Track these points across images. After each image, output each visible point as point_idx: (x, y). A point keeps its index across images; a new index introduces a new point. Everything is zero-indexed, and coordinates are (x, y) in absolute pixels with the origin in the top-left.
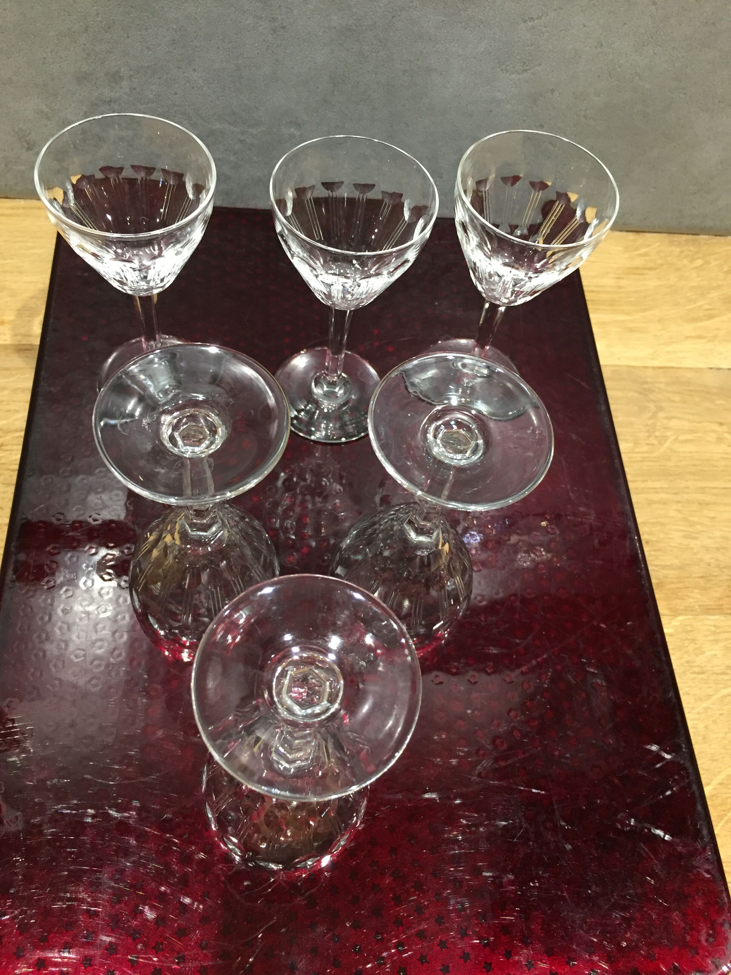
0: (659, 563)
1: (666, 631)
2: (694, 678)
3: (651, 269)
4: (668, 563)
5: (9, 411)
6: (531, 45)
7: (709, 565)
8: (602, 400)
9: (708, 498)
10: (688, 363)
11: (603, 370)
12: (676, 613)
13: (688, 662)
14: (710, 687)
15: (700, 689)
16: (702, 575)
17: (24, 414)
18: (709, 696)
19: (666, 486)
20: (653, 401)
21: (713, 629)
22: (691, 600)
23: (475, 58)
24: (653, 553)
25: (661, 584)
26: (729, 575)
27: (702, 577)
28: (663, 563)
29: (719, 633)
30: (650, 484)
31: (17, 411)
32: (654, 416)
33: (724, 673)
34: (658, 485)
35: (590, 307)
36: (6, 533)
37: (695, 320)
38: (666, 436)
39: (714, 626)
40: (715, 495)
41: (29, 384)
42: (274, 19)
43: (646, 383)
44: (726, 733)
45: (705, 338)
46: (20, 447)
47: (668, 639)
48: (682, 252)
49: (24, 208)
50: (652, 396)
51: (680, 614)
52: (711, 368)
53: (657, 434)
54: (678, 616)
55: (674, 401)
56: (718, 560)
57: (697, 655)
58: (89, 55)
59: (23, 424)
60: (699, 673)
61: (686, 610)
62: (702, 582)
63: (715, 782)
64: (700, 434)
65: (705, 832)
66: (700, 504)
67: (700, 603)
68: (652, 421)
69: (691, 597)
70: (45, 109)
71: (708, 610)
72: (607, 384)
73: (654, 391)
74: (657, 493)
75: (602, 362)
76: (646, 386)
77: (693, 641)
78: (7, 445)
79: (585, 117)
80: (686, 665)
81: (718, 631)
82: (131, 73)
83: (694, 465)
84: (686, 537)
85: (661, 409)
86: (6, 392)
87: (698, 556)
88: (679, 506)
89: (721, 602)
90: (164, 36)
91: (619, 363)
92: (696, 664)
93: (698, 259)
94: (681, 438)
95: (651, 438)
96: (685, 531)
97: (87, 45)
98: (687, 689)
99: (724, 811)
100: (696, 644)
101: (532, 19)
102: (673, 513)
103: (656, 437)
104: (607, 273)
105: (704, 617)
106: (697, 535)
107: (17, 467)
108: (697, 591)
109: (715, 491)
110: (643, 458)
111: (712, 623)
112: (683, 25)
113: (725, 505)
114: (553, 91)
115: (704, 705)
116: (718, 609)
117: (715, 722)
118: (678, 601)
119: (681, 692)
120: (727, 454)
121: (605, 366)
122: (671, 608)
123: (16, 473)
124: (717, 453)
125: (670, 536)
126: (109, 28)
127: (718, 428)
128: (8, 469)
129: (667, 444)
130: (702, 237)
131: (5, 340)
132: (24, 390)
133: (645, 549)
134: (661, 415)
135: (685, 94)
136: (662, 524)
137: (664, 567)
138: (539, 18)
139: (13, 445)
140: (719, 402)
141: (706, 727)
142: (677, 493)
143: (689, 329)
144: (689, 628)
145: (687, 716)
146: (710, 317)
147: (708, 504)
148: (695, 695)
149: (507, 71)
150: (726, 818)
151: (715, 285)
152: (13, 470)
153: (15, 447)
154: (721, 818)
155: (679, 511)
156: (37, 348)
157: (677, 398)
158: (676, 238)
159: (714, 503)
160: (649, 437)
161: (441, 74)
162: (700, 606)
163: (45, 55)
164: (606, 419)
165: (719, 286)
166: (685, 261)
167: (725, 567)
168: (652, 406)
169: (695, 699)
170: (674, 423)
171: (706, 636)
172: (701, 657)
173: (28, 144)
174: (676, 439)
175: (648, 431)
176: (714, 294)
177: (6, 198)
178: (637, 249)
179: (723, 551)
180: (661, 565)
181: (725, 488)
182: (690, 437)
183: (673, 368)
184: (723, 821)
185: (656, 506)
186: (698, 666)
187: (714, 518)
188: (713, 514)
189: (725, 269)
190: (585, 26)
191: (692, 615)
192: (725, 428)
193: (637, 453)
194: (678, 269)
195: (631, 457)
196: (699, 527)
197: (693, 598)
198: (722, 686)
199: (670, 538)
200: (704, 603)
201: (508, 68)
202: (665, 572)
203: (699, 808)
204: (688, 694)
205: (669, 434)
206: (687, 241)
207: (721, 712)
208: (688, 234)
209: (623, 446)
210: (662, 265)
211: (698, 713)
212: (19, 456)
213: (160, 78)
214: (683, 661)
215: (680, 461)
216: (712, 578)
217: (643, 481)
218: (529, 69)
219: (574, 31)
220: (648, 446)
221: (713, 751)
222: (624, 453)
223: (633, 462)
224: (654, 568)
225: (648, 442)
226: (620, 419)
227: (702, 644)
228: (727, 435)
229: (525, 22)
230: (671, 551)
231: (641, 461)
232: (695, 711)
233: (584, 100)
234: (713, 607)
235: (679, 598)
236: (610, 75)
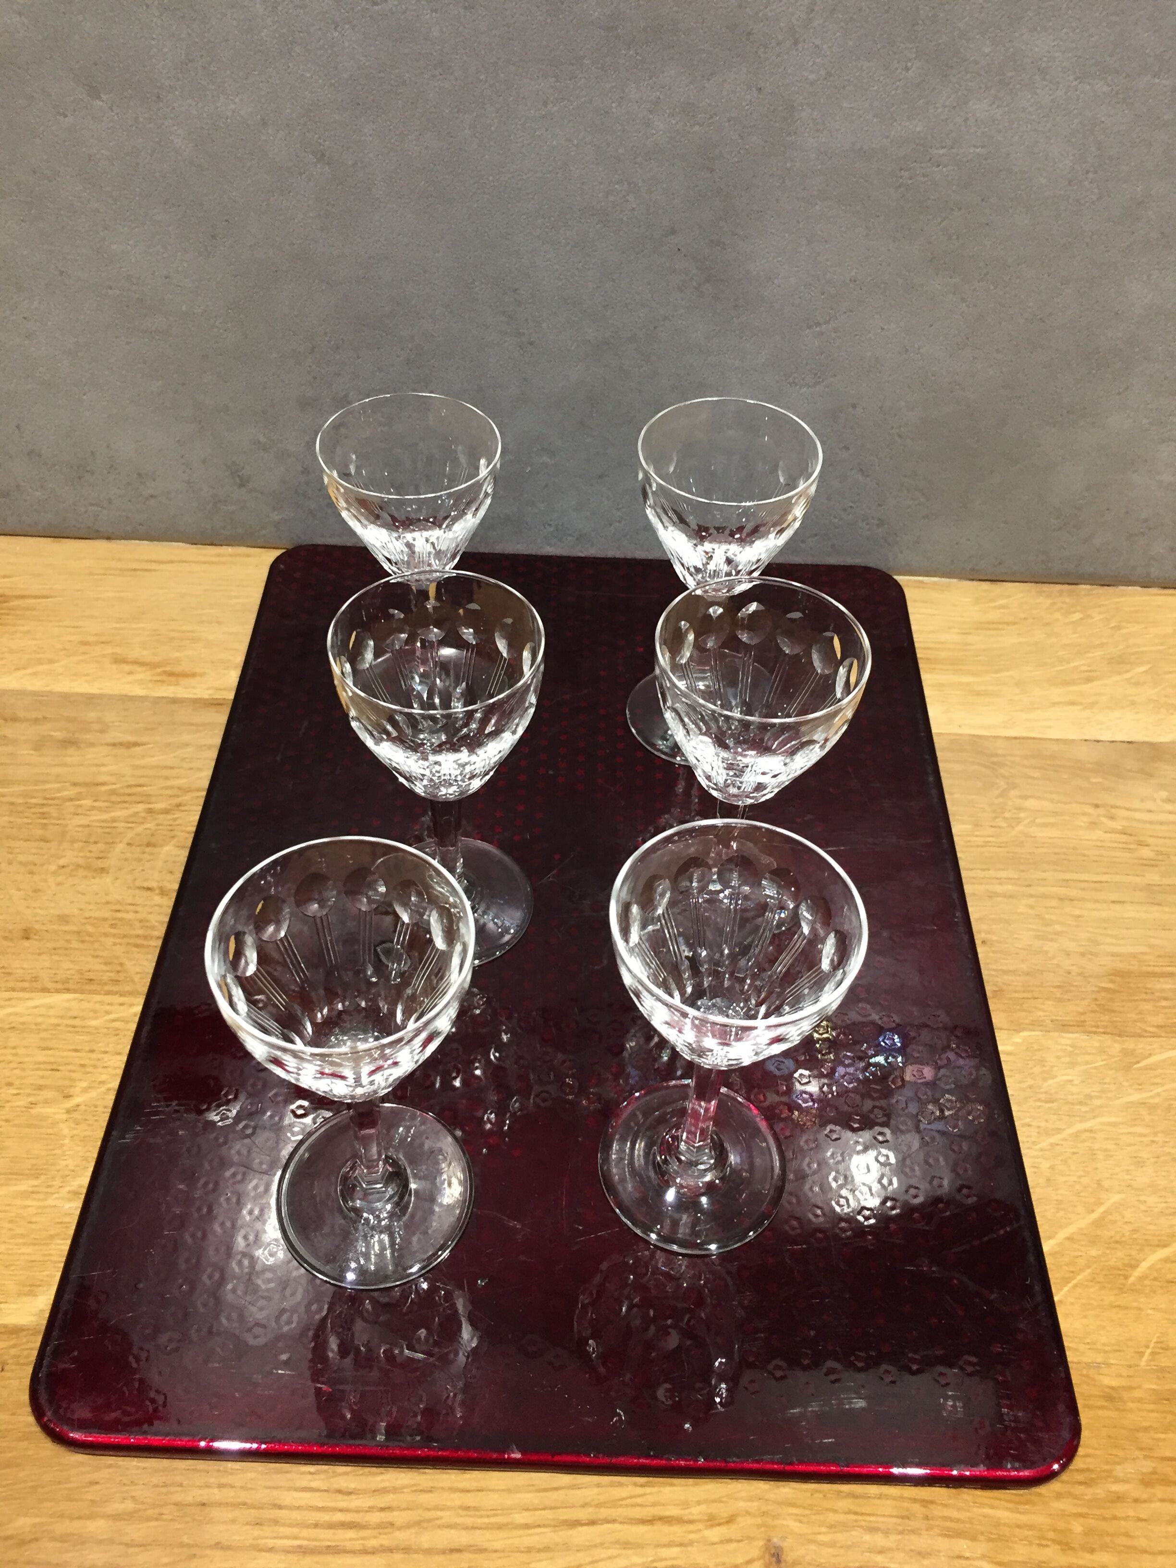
0: (998, 968)
1: (1000, 1048)
2: (1039, 1107)
3: (1008, 623)
4: (1011, 968)
5: (191, 769)
6: (821, 353)
7: (1068, 972)
9: (1073, 893)
10: (1053, 734)
12: (1017, 1027)
13: (1031, 1087)
14: (1061, 1120)
15: (1047, 1121)
16: (1058, 984)
18: (1059, 1130)
19: (1016, 877)
20: (1004, 777)
21: (1069, 1049)
22: (1041, 1014)
24: (992, 955)
25: (999, 992)
26: (1095, 986)
27: (1058, 987)
28: (1005, 968)
29: (1077, 1054)
30: (992, 873)
31: (200, 770)
32: (1003, 794)
33: (1081, 1103)
34: (1003, 874)
35: (922, 667)
36: (174, 900)
37: (1066, 683)
38: (1018, 818)
39: (1071, 1046)
40: (1083, 889)
41: (217, 741)
42: (520, 335)
43: (996, 755)
44: (1080, 1177)
45: (1081, 704)
46: (200, 809)
47: (1003, 1057)
48: (1054, 604)
49: (231, 555)
50: (1003, 771)
51: (1024, 1029)
52: (1086, 740)
53: (1007, 815)
54: (1020, 1032)
55: (1032, 778)
56: (1081, 967)
57: (1045, 1080)
58: (315, 378)
59: (206, 784)
60: (1046, 1102)
61: (1033, 1025)
62: (1058, 993)
63: (1062, 1235)
64: (1067, 818)
65: (1037, 1288)
66: (1061, 899)
67: (1054, 1018)
68: (1001, 800)
69: (1041, 1010)
70: (262, 439)
71: (1064, 1027)
72: (940, 754)
73: (1006, 765)
74: (1001, 884)
75: (935, 729)
76: (995, 759)
78: (185, 805)
79: (900, 436)
80: (1027, 1090)
81: (1077, 1051)
83: (1056, 854)
84: (1037, 937)
85: (1014, 786)
86: (189, 749)
87: (1055, 962)
88: (1031, 901)
89: (1082, 1018)
90: (398, 356)
91: (960, 731)
92: (1042, 1090)
93: (1074, 612)
94: (1038, 821)
95: (998, 820)
96: (1038, 931)
97: (314, 367)
98: (1027, 1120)
99: (1073, 1272)
100: (1044, 1066)
101: (818, 324)
102: (1022, 909)
103: (1004, 818)
104: (950, 628)
105: (1056, 1034)
106: (1054, 937)
107: (194, 829)
108: (1050, 1003)
109: (1082, 885)
110: (985, 842)
111: (1069, 1042)
113: (1097, 901)
114: (854, 406)
115: (1052, 1140)
116: (1078, 1026)
117: (1065, 1162)
118: (1023, 1014)
119: (1017, 1124)
120: (1102, 841)
121: (940, 734)
122: (1012, 1022)
123: (193, 835)
124: (1089, 840)
125: (1015, 936)
126: (338, 348)
127: (1090, 810)
128: (183, 831)
129: (1020, 828)
130: (1082, 587)
131: (195, 694)
132: (210, 747)
133: (979, 950)
134: (1013, 793)
135: (1022, 404)
136: (1008, 922)
137: (1006, 972)
138: (827, 322)
139: (191, 805)
140: (1094, 780)
141: (1052, 1168)
142: (1029, 886)
143: (1056, 693)
144: (1036, 1047)
145: (1024, 1151)
146: (1089, 680)
147: (1072, 900)
148: (1039, 1127)
149: (796, 385)
150: (1074, 1282)
151: (1097, 642)
152: (188, 833)
153: (195, 808)
154: (1066, 1280)
155: (1031, 907)
156: (231, 703)
157: (1037, 774)
158: (1046, 588)
159: (1082, 899)
160: (995, 818)
162: (1052, 1021)
163: (266, 379)
165: (1102, 645)
166: (1057, 615)
167: (1091, 976)
168: (1002, 783)
169: (1038, 1133)
170: (1030, 803)
171: (1058, 1057)
172: (1051, 1082)
173: (241, 479)
174: (1033, 822)
175: (994, 811)
176: (1098, 653)
177: (212, 544)
178: (992, 600)
179: (1090, 956)
180: (1001, 970)
181: (1096, 882)
182: (1052, 820)
183: (1034, 738)
184: (1070, 1285)
185: (999, 899)
186: (1045, 1093)
187: (1079, 916)
188: (1077, 912)
189: (1113, 625)
190: (883, 329)
191: (1041, 1031)
192: (1101, 811)
193: (977, 836)
194: (1047, 624)
195: (969, 841)
196: (1058, 928)
197: (1045, 1011)
198: (1077, 1119)
199: (1016, 938)
200: (1058, 1018)
201: (796, 381)
202: (1006, 977)
203: (1031, 1258)
204: (1029, 1125)
205: (1022, 815)
206: (1061, 592)
207: (1075, 1150)
208: (1063, 584)
209: (957, 829)
210: (1025, 619)
211: (1042, 1150)
212: (198, 817)
214: (1024, 1085)
215: (1037, 847)
216: (1072, 988)
217: (983, 870)
218: (823, 381)
219: (870, 335)
220: (993, 829)
221: (1060, 1198)
222: (959, 836)
223: (972, 846)
224: (993, 973)
225: (993, 824)
226: (956, 796)
227: (1053, 1066)
228: (1103, 819)
229: (810, 327)
230: (1017, 954)
231: (982, 846)
232: (1038, 1147)
233: (895, 415)
234: (1071, 1023)
235: (1024, 1011)
236: (923, 384)
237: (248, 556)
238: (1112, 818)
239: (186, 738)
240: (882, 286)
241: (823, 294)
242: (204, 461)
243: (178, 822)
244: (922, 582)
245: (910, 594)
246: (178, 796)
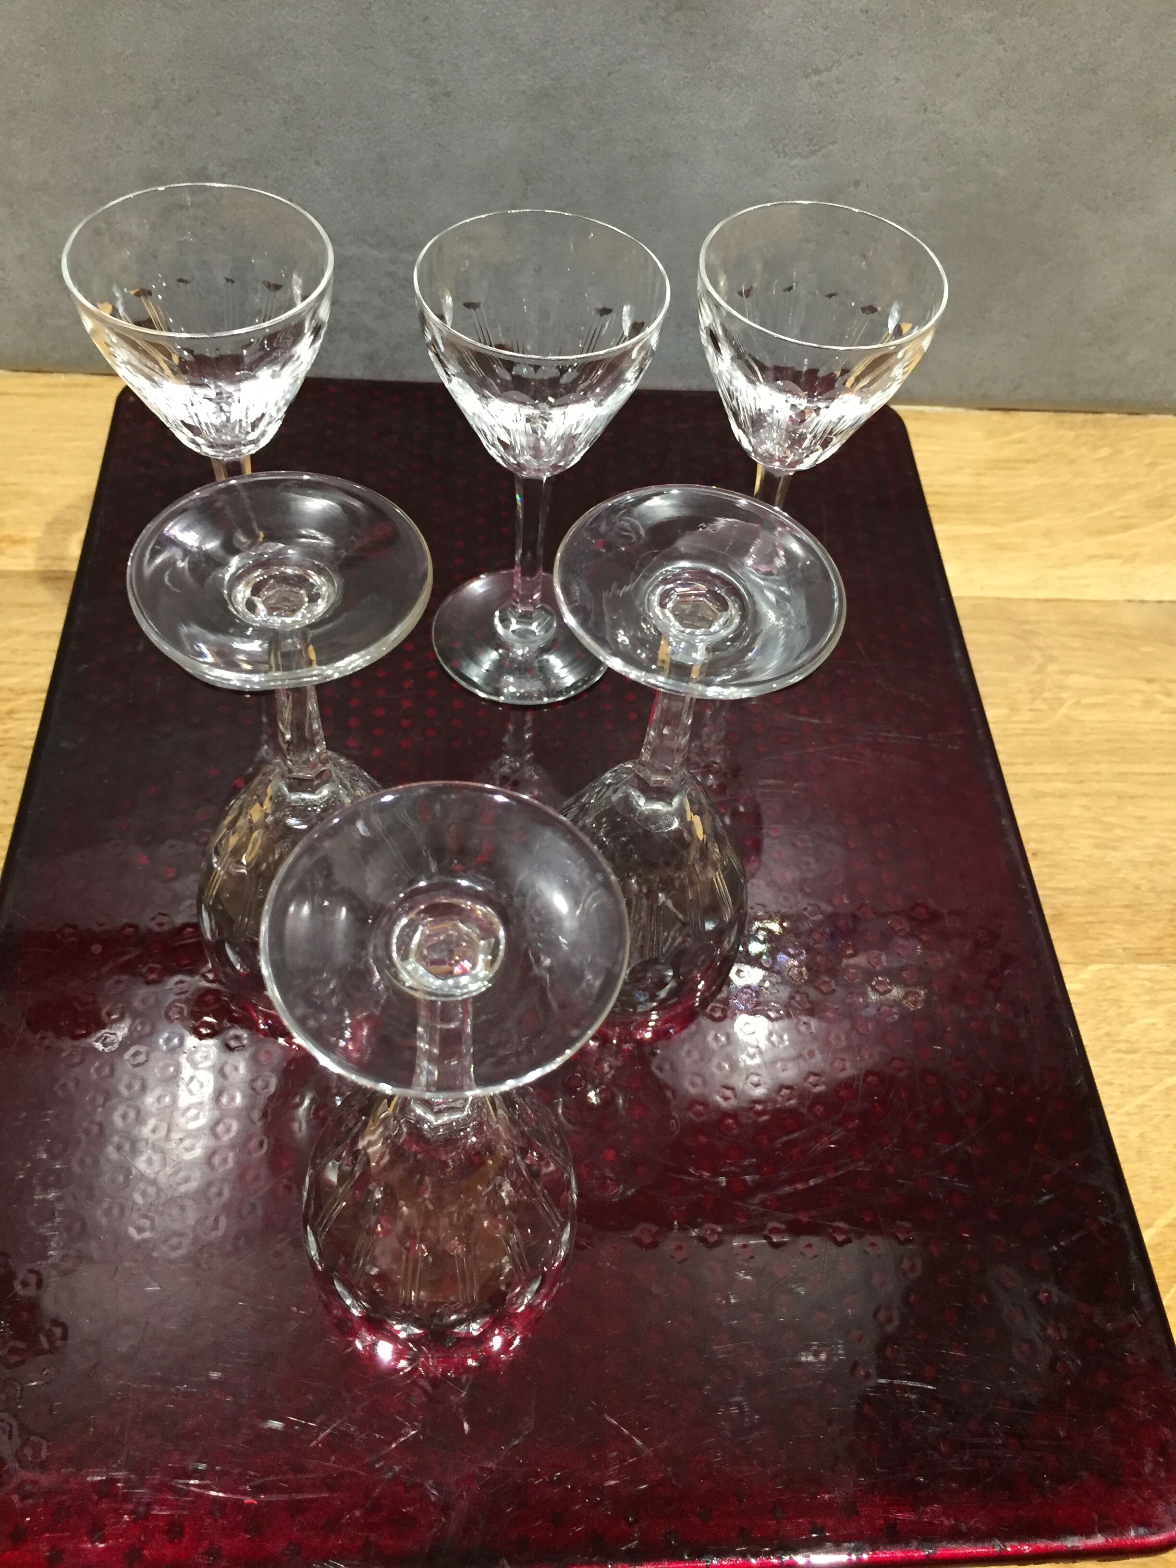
0: (1056, 886)
1: (1069, 987)
2: (1120, 1060)
3: (1028, 461)
4: (1070, 885)
5: (25, 664)
6: (820, 112)
7: (1137, 888)
8: (955, 643)
9: (1133, 789)
10: (1091, 594)
11: (958, 605)
12: (1086, 960)
13: (1107, 1034)
14: (1147, 1074)
15: (1130, 1076)
16: (1127, 903)
17: (49, 669)
18: (1146, 1088)
19: (1065, 771)
20: (1039, 648)
21: (1148, 984)
22: (1110, 941)
23: (736, 135)
24: (1045, 870)
25: (1059, 917)
26: (1171, 904)
27: (1127, 906)
28: (1062, 885)
29: (1158, 991)
30: (1037, 768)
31: (38, 665)
32: (1041, 669)
33: (1169, 1052)
34: (1049, 769)
35: (934, 515)
36: (9, 838)
37: (1101, 533)
38: (1061, 699)
39: (1150, 980)
40: (1144, 784)
41: (59, 626)
42: (434, 82)
43: (1027, 622)
45: (1119, 557)
46: (39, 715)
47: (1073, 999)
48: (1077, 437)
49: (64, 385)
50: (1037, 641)
51: (1092, 962)
52: (1130, 601)
53: (1047, 695)
54: (1088, 965)
55: (1072, 648)
56: (1151, 881)
57: (1123, 1025)
58: (161, 143)
59: (45, 683)
60: (1127, 1052)
61: (1102, 956)
62: (1127, 914)
63: (1163, 1221)
64: (1117, 696)
65: (1145, 1298)
66: (1119, 797)
67: (1126, 945)
68: (1038, 677)
69: (1110, 936)
71: (1139, 956)
72: (963, 623)
73: (1040, 634)
74: (1048, 781)
75: (955, 592)
76: (1027, 627)
77: (1116, 1002)
78: (19, 712)
80: (1106, 1039)
81: (1157, 987)
82: (225, 169)
83: (1108, 741)
84: (1097, 846)
85: (1053, 659)
86: (22, 638)
87: (1120, 875)
88: (1085, 801)
89: (1159, 944)
90: (271, 112)
91: (983, 594)
92: (1121, 1038)
93: (1104, 446)
94: (1083, 701)
95: (1038, 701)
96: (1097, 837)
97: (159, 127)
98: (1108, 1077)
100: (1120, 1007)
101: (817, 71)
102: (1076, 811)
103: (1045, 699)
104: (961, 468)
105: (1130, 966)
106: (1116, 844)
107: (32, 743)
108: (1121, 927)
109: (1143, 778)
110: (1024, 729)
111: (1147, 976)
112: (1047, 74)
113: (1162, 798)
114: (857, 183)
115: (1139, 1101)
116: (1156, 954)
117: (1156, 1128)
118: (1089, 943)
119: (1098, 1081)
120: (1160, 723)
121: (961, 598)
122: (1077, 953)
123: (30, 752)
124: (1146, 723)
125: (1071, 845)
126: (190, 101)
127: (1143, 686)
128: (19, 746)
129: (1063, 710)
130: (1109, 416)
131: (26, 565)
132: (49, 635)
133: (1031, 861)
134: (1052, 668)
135: (1059, 183)
136: (1060, 828)
137: (1066, 891)
138: (829, 69)
139: (28, 711)
140: (1144, 649)
141: (1142, 1136)
142: (1081, 782)
143: (1092, 544)
144: (1108, 983)
145: (1109, 1117)
146: (1127, 528)
147: (1132, 797)
148: (1122, 1085)
149: (786, 155)
151: (1132, 482)
152: (25, 748)
153: (32, 715)
155: (1086, 808)
156: (73, 576)
157: (1077, 644)
158: (1068, 417)
159: (1144, 796)
160: (1034, 699)
161: (687, 162)
162: (1124, 949)
163: (96, 144)
164: (962, 670)
165: (1138, 486)
166: (1083, 450)
167: (1164, 892)
168: (1037, 656)
169: (1122, 1092)
170: (1073, 680)
171: (1136, 995)
172: (1130, 1026)
174: (1078, 703)
175: (1032, 692)
176: (1132, 496)
177: (39, 371)
178: (1006, 433)
179: (1161, 867)
180: (1058, 889)
181: (1158, 774)
182: (1100, 699)
183: (1070, 600)
185: (1048, 799)
186: (1126, 1041)
187: (1143, 818)
188: (1140, 812)
189: (1147, 461)
190: (898, 80)
191: (1112, 963)
192: (1155, 687)
193: (1015, 722)
194: (1072, 462)
195: (1005, 729)
196: (1119, 832)
197: (1114, 938)
198: (1166, 1072)
199: (1072, 848)
200: (1131, 946)
201: (786, 149)
202: (1066, 899)
203: (1134, 1258)
204: (1110, 1084)
205: (1065, 695)
206: (1085, 423)
207: (1167, 1112)
208: (1086, 412)
209: (991, 714)
210: (1047, 455)
211: (1128, 1114)
212: (37, 726)
213: (266, 177)
214: (1100, 1033)
215: (1086, 734)
216: (1144, 908)
217: (1026, 764)
218: (819, 150)
219: (882, 88)
220: (1032, 713)
221: (1155, 1174)
222: (994, 723)
223: (1008, 736)
224: (1048, 892)
225: (1032, 707)
226: (986, 674)
227: (1131, 1007)
228: (1159, 697)
229: (807, 76)
230: (1075, 867)
231: (1022, 735)
232: (1123, 1110)
233: (906, 197)
234: (1147, 952)
235: (1089, 938)
236: (943, 156)
237: (87, 385)
238: (1169, 695)
239: (16, 623)
240: (901, 19)
241: (825, 29)
242: (21, 258)
243: (11, 734)
244: (922, 412)
245: (912, 427)
246: (10, 700)
